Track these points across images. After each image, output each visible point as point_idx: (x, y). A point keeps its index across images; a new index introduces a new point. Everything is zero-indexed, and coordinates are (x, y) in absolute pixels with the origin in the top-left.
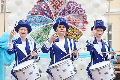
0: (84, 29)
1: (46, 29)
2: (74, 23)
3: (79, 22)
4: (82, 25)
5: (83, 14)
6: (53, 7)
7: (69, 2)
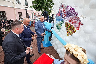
0: (78, 29)
1: (61, 23)
2: (73, 23)
3: (76, 22)
4: (78, 25)
5: (77, 16)
6: (64, 11)
7: (67, 7)
